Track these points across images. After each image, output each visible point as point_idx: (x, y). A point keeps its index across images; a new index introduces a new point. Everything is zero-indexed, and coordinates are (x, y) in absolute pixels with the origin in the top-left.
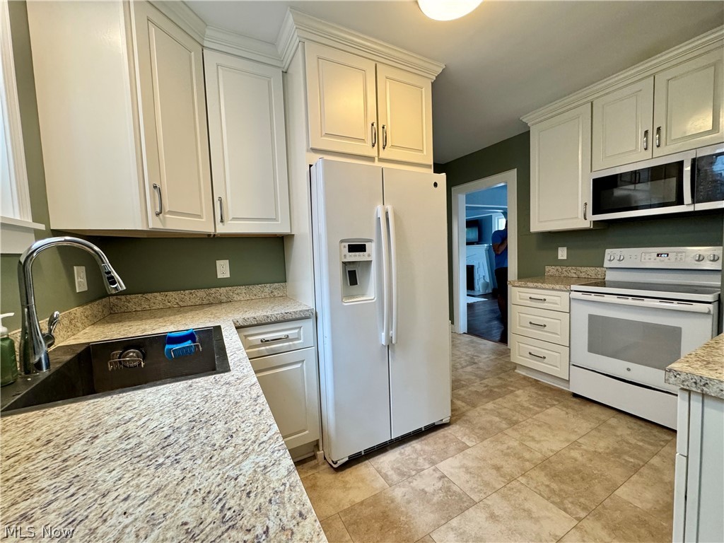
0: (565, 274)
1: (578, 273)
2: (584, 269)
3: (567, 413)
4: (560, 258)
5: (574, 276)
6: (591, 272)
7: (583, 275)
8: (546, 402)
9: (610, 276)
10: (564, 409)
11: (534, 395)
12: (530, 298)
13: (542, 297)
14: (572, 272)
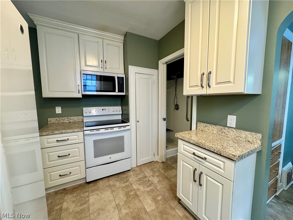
0: (62, 121)
1: (69, 120)
2: (72, 118)
3: (97, 195)
4: (57, 112)
5: (67, 122)
6: (76, 119)
7: (72, 121)
8: (83, 197)
9: (86, 120)
10: (94, 193)
11: (74, 199)
12: (57, 141)
13: (66, 138)
14: (66, 120)
